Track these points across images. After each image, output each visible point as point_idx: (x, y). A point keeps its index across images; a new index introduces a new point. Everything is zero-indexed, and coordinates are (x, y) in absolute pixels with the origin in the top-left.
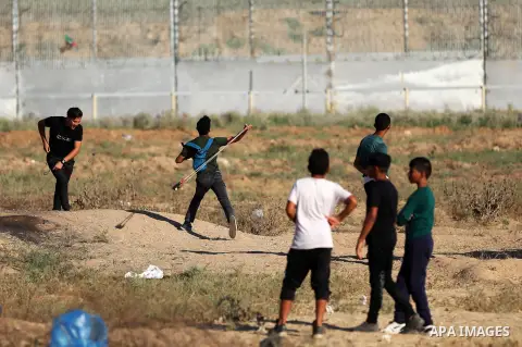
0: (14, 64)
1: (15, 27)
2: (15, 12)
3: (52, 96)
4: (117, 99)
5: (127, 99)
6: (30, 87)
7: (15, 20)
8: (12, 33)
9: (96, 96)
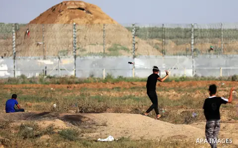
0: (192, 56)
1: (192, 43)
2: (192, 37)
3: (205, 68)
4: (229, 69)
5: (233, 70)
6: (198, 65)
7: (193, 40)
8: (191, 45)
9: (221, 68)
